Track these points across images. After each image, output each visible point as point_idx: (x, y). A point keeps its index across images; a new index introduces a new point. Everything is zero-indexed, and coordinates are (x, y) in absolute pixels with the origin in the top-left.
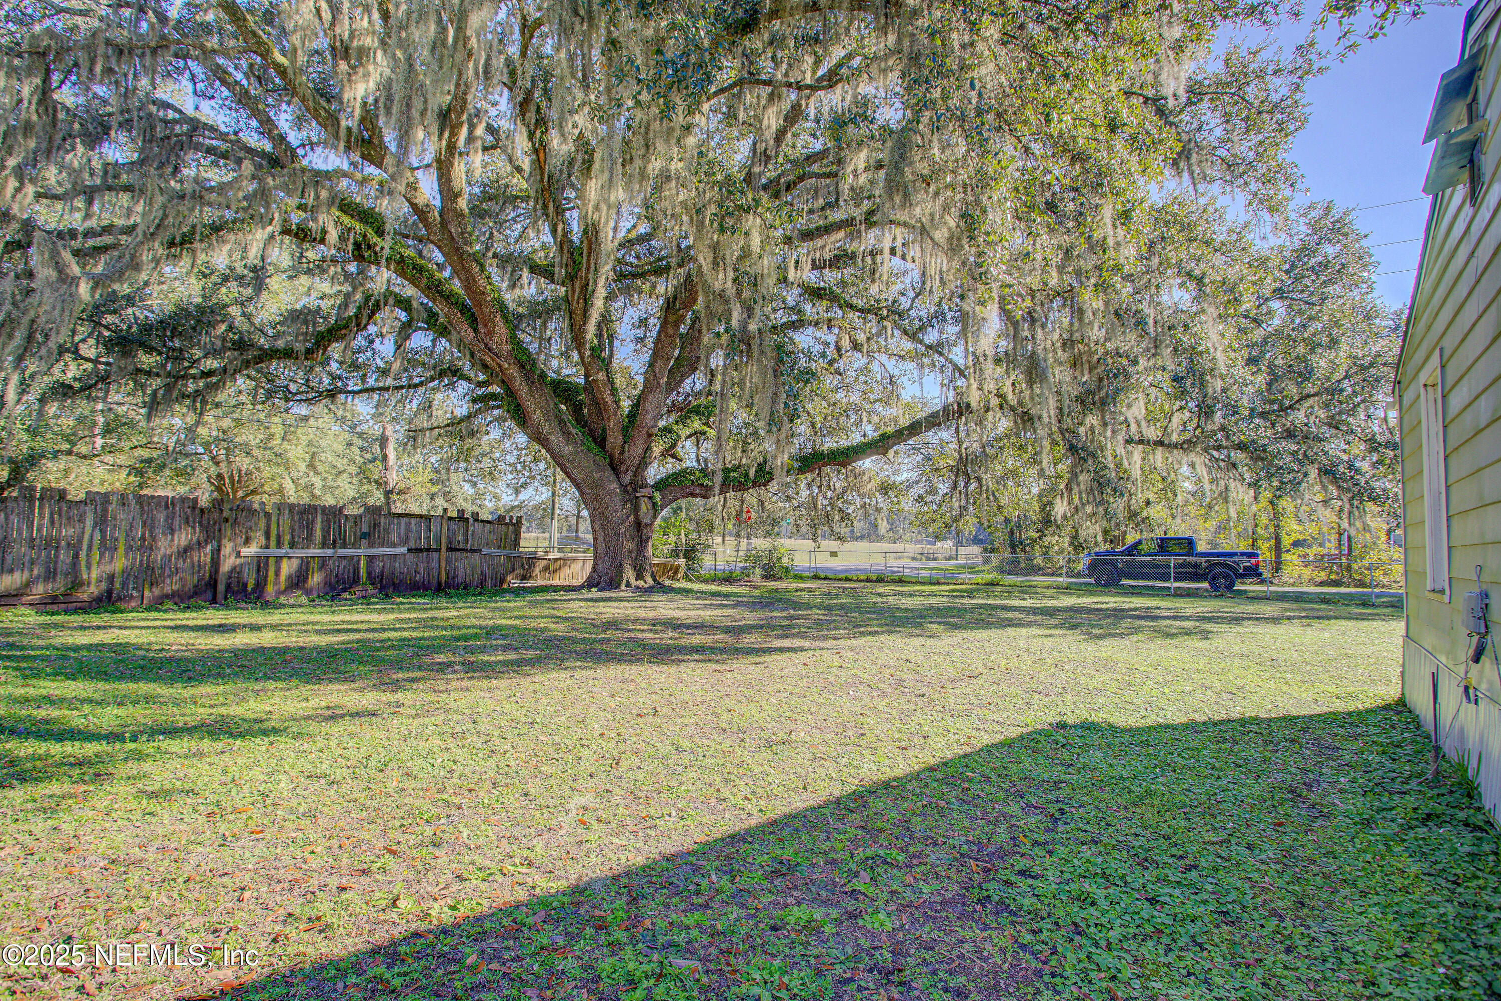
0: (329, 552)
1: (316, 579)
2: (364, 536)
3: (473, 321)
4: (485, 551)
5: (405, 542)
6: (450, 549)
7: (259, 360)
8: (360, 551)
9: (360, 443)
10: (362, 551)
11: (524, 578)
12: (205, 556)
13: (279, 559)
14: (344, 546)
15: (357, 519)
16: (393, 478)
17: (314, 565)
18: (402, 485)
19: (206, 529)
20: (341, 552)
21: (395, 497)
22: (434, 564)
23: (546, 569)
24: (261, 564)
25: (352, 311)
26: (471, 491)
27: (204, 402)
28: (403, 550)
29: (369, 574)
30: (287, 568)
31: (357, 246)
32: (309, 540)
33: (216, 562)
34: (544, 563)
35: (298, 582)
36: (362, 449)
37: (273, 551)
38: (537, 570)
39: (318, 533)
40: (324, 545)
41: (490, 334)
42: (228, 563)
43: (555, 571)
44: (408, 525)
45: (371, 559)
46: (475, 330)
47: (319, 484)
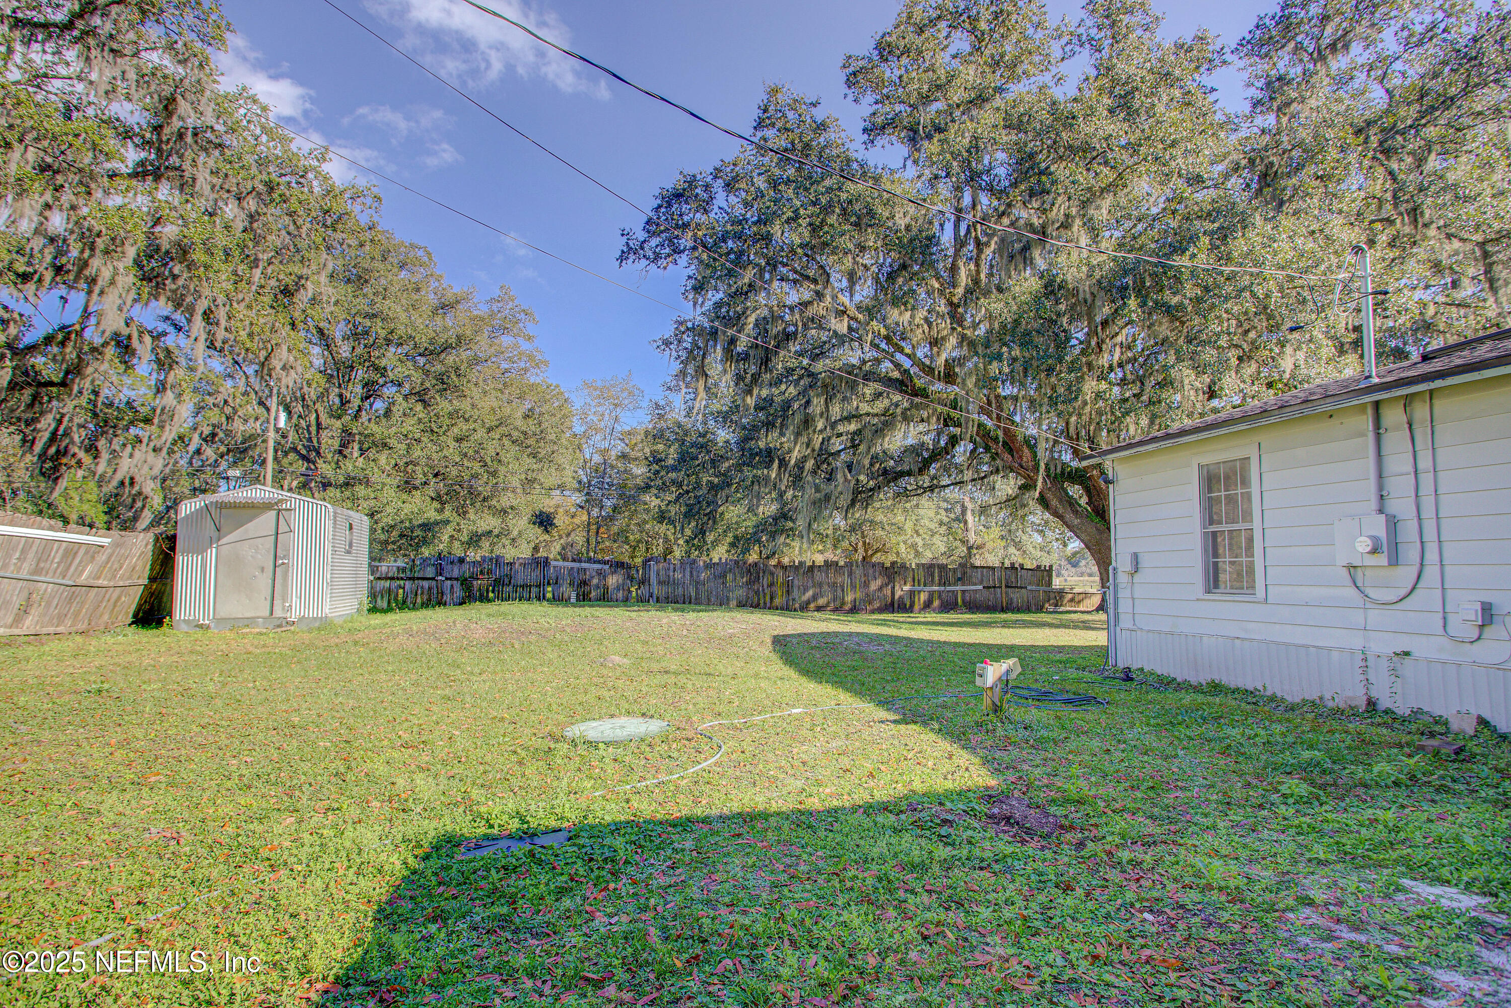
0: (942, 588)
1: (936, 603)
2: (959, 579)
3: (1011, 451)
4: (1029, 588)
5: (981, 583)
6: (1007, 586)
7: (895, 479)
8: (957, 588)
9: (945, 505)
10: (959, 588)
11: (1056, 605)
12: (888, 591)
13: (919, 592)
14: (949, 585)
15: (955, 570)
16: (972, 538)
17: (936, 595)
18: (979, 542)
19: (888, 577)
20: (948, 588)
21: (975, 551)
22: (999, 595)
23: (1072, 600)
24: (912, 593)
25: (942, 443)
26: (1040, 540)
27: (867, 504)
28: (981, 587)
29: (963, 600)
30: (923, 597)
31: (945, 420)
32: (932, 583)
33: (893, 594)
34: (1070, 596)
35: (927, 605)
36: (946, 510)
37: (917, 588)
38: (1065, 601)
39: (937, 578)
40: (939, 585)
41: (1021, 457)
42: (898, 593)
43: (1079, 602)
44: (982, 573)
45: (963, 592)
46: (1012, 456)
47: (920, 543)
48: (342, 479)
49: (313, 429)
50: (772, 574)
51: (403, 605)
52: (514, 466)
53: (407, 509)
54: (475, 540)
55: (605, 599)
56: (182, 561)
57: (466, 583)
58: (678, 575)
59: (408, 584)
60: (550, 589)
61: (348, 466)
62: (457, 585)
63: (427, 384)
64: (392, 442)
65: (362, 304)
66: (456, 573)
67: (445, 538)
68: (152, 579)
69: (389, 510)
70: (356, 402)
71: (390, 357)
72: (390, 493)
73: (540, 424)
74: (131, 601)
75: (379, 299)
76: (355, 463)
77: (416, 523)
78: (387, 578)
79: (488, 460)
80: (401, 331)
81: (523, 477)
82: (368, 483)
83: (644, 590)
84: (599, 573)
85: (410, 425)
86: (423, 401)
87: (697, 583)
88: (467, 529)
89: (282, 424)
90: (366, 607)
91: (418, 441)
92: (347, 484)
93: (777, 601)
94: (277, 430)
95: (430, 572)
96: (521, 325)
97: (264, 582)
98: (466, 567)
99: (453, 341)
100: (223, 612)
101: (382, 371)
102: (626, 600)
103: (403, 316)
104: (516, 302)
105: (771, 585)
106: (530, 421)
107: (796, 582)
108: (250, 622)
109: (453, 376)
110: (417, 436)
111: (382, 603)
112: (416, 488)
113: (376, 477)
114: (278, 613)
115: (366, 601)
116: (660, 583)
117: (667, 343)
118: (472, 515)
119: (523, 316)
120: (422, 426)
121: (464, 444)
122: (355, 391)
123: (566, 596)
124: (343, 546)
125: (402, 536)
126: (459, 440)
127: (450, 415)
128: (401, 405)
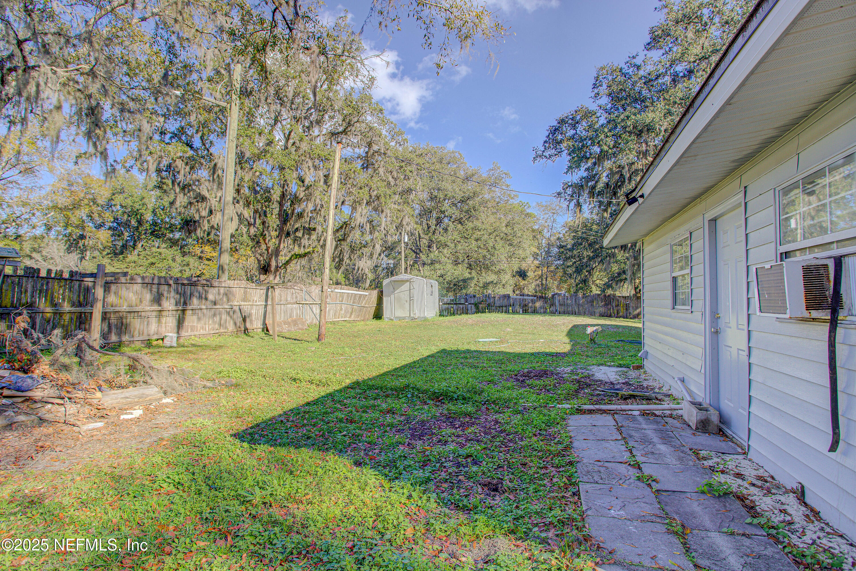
48: (430, 261)
49: (417, 239)
50: (618, 301)
51: (454, 314)
52: (502, 250)
53: (456, 272)
54: (486, 286)
55: (535, 312)
56: (385, 299)
57: (476, 305)
58: (569, 302)
59: (455, 306)
60: (511, 308)
61: (432, 255)
62: (473, 306)
63: (462, 216)
64: (449, 244)
65: (433, 185)
66: (472, 302)
67: (473, 285)
68: (377, 304)
69: (449, 274)
70: (433, 227)
71: (446, 205)
72: (449, 267)
73: (513, 229)
74: (372, 311)
75: (440, 183)
76: (435, 253)
77: (460, 279)
78: (447, 304)
79: (490, 248)
80: (450, 194)
81: (506, 255)
82: (440, 262)
83: (553, 308)
84: (532, 300)
85: (456, 236)
86: (460, 223)
87: (579, 305)
88: (482, 280)
89: (406, 240)
90: (438, 314)
91: (459, 242)
92: (432, 263)
93: (621, 314)
94: (404, 243)
95: (463, 301)
96: (503, 180)
97: (407, 305)
98: (476, 299)
99: (471, 195)
100: (396, 316)
101: (443, 212)
102: (545, 312)
103: (450, 188)
104: (501, 169)
105: (618, 306)
106: (509, 228)
107: (631, 304)
108: (404, 318)
109: (472, 211)
110: (459, 240)
111: (445, 313)
112: (459, 264)
113: (443, 259)
114: (412, 315)
115: (438, 312)
116: (560, 305)
117: (559, 194)
118: (484, 274)
119: (504, 175)
120: (460, 235)
121: (479, 242)
122: (433, 222)
123: (518, 311)
124: (430, 293)
125: (455, 285)
126: (477, 240)
127: (472, 229)
128: (451, 226)
